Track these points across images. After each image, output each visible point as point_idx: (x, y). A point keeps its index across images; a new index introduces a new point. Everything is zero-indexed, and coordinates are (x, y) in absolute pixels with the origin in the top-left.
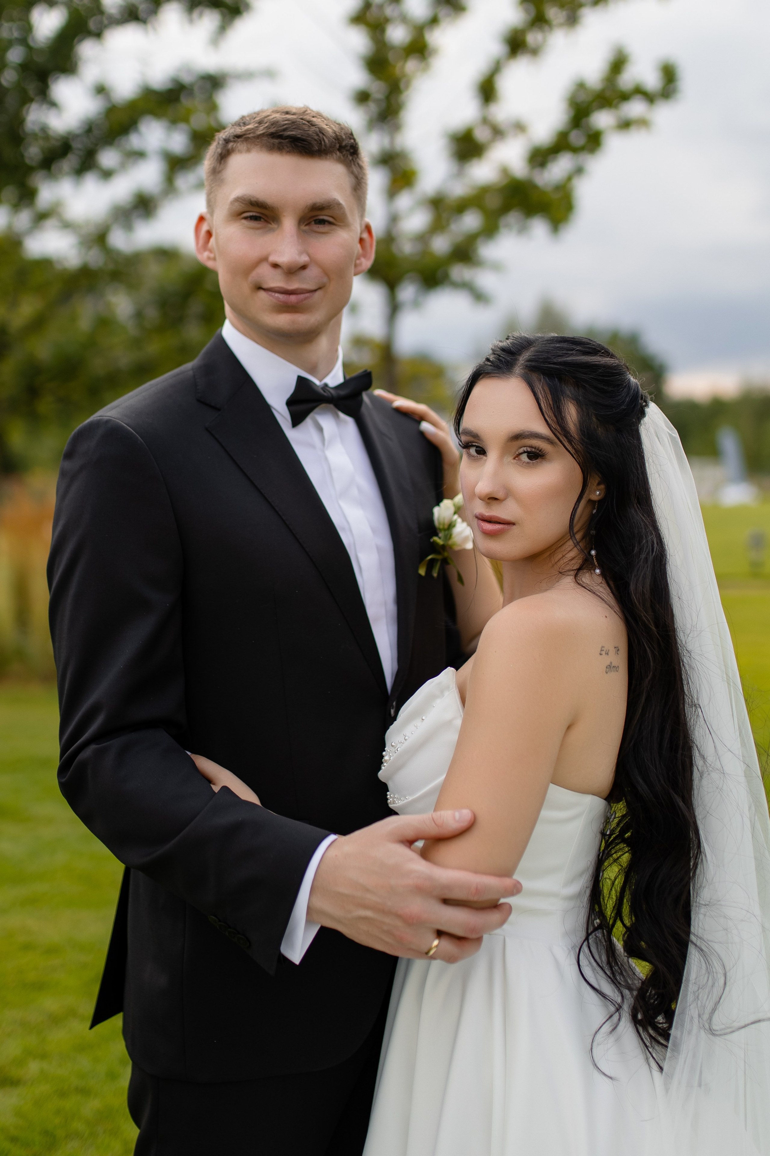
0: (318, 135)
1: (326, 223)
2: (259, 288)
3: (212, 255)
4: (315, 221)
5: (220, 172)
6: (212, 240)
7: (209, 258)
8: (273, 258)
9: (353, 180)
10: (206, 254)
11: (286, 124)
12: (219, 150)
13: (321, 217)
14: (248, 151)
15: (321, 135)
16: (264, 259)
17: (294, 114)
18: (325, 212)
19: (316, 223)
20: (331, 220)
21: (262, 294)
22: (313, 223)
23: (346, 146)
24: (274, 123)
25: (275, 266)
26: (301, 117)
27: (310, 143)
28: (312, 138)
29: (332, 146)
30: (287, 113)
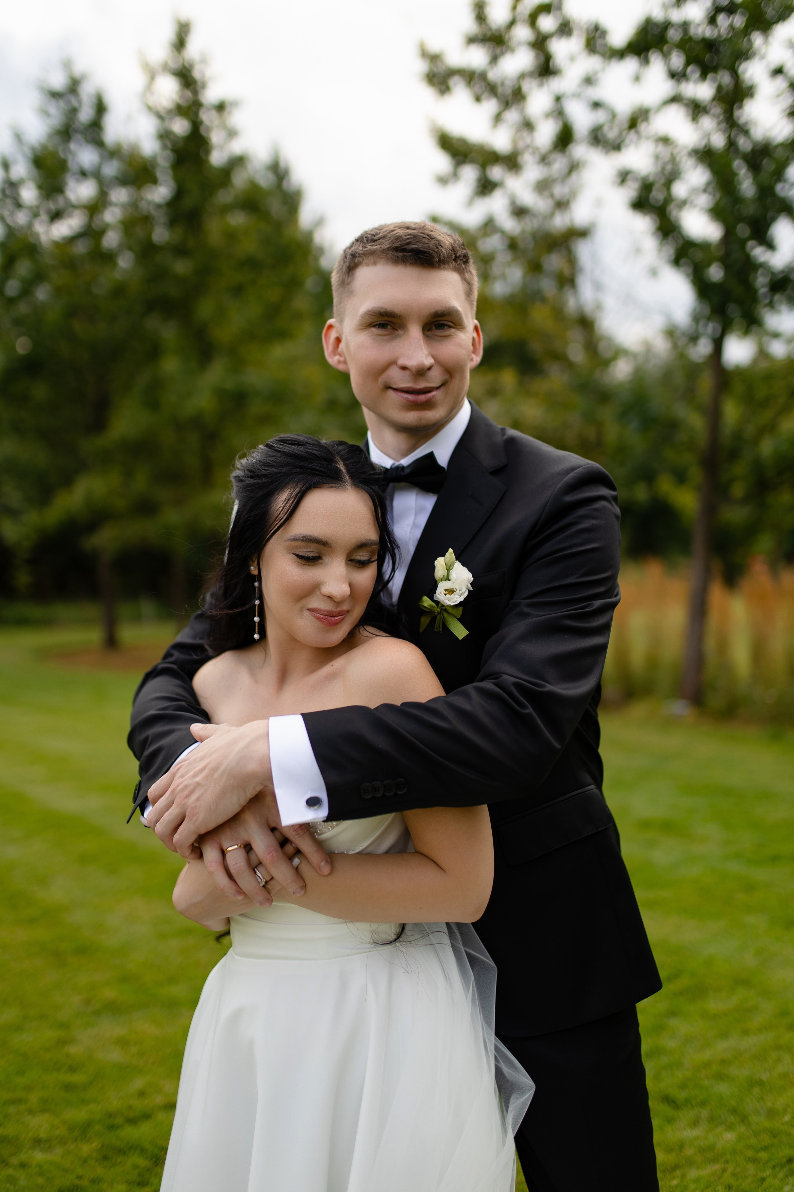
0: (437, 248)
1: (446, 327)
2: (388, 387)
3: (342, 359)
4: (435, 325)
5: (348, 284)
6: (342, 345)
7: (339, 362)
8: (401, 362)
9: (466, 285)
10: (337, 358)
11: (408, 239)
12: (347, 264)
13: (442, 322)
14: (375, 263)
15: (440, 247)
16: (393, 363)
17: (414, 229)
18: (445, 318)
19: (437, 328)
20: (451, 324)
21: (391, 394)
22: (434, 328)
23: (460, 256)
24: (398, 238)
25: (404, 368)
26: (421, 231)
27: (431, 255)
28: (433, 250)
29: (449, 257)
30: (408, 228)
